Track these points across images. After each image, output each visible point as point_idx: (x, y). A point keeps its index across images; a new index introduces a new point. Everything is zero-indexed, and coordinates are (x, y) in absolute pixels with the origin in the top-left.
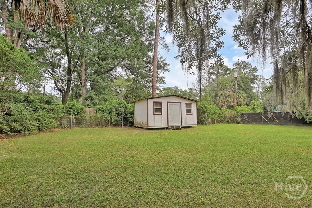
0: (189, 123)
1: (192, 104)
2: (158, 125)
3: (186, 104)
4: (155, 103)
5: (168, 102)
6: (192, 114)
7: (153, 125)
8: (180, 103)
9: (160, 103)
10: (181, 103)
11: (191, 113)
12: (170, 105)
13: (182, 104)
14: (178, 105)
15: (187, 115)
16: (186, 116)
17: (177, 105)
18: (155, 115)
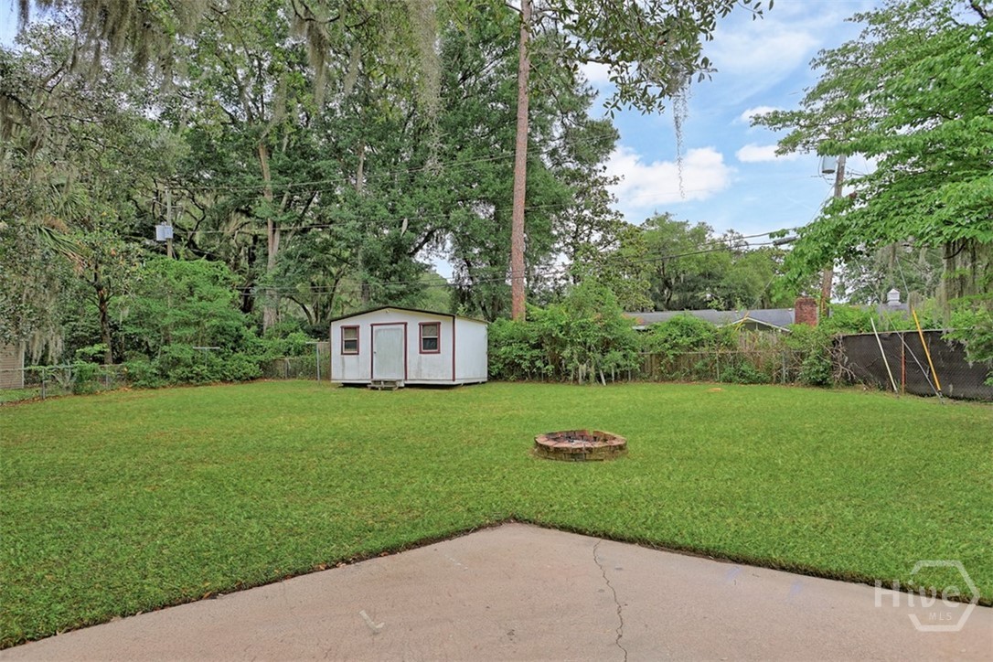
0: (429, 376)
1: (439, 323)
2: (352, 377)
3: (423, 325)
4: (346, 329)
5: (372, 325)
6: (439, 352)
7: (340, 377)
8: (403, 326)
9: (356, 329)
10: (406, 324)
11: (436, 348)
12: (377, 331)
13: (408, 327)
14: (398, 329)
15: (422, 355)
16: (421, 357)
17: (395, 329)
18: (345, 356)
